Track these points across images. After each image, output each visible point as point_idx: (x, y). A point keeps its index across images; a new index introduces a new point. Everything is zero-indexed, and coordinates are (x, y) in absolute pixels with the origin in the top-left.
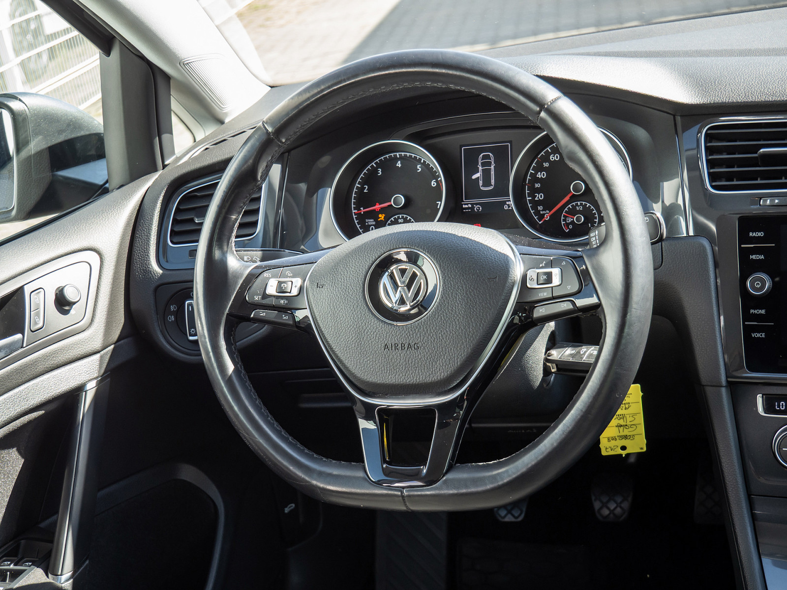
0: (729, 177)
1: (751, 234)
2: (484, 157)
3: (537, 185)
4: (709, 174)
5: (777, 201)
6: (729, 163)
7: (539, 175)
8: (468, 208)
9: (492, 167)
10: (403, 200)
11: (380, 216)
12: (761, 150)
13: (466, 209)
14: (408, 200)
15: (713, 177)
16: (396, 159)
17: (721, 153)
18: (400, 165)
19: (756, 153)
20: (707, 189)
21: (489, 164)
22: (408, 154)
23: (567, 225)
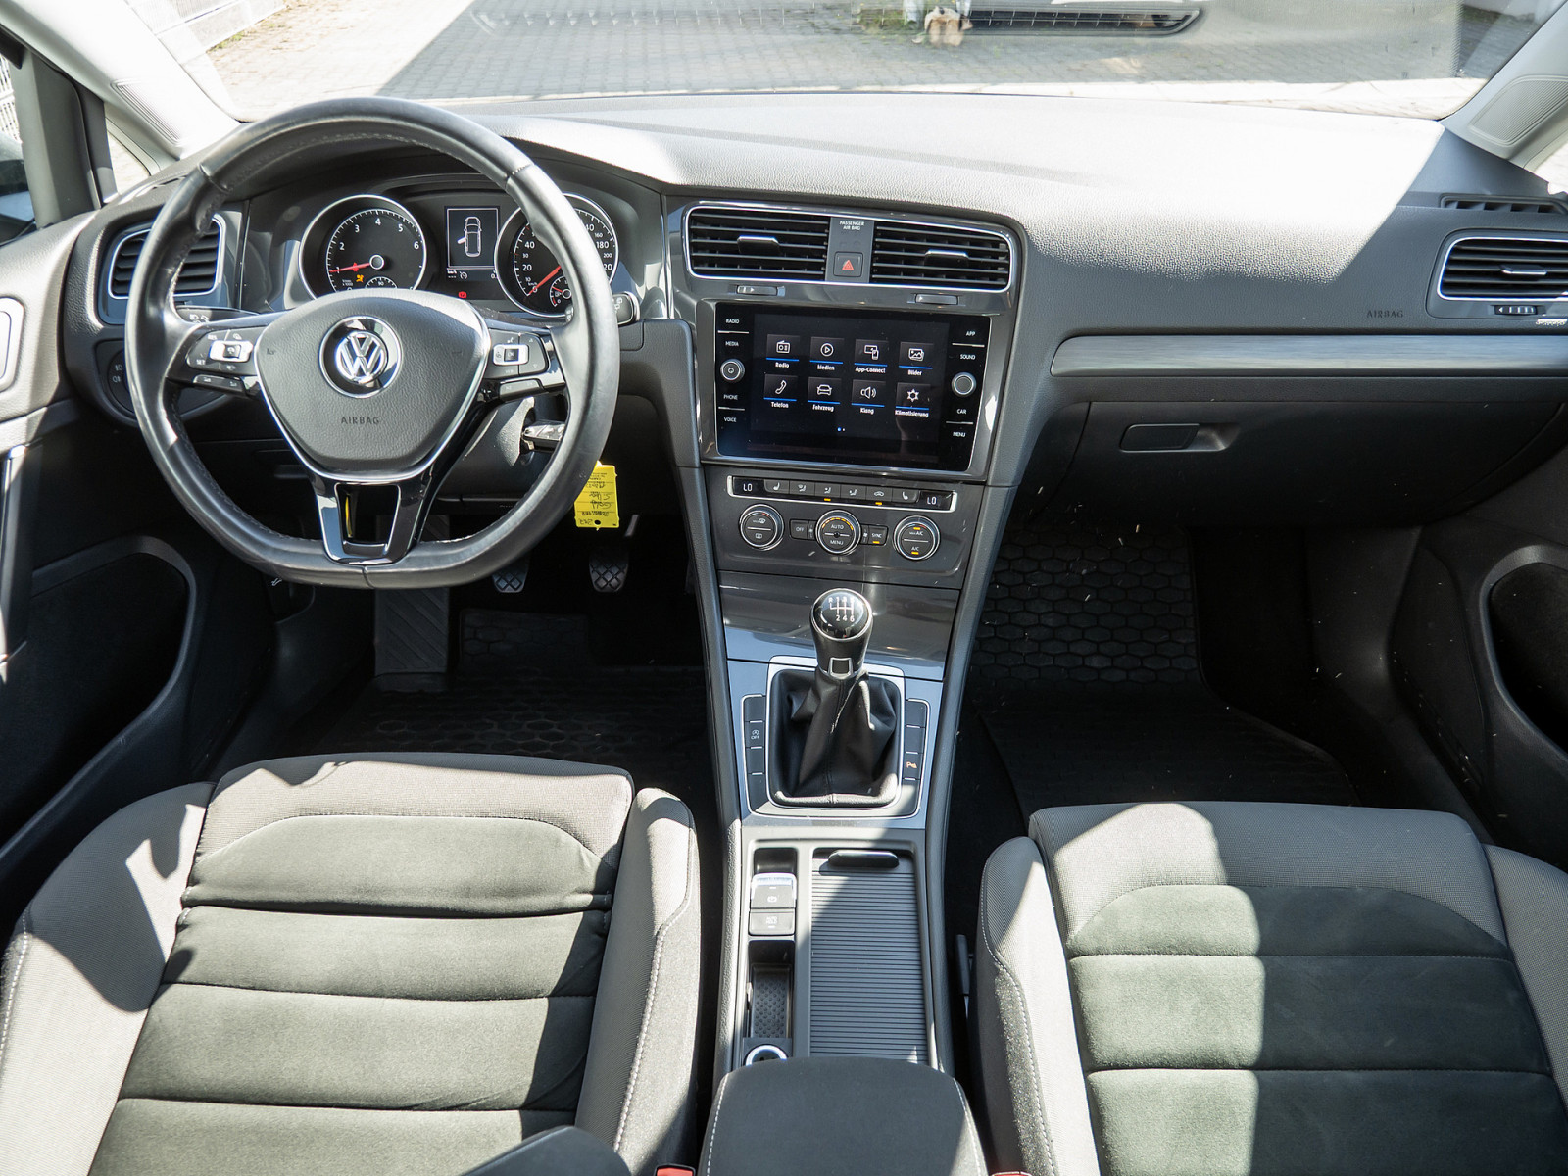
0: (711, 262)
1: (727, 320)
2: (470, 221)
3: (526, 256)
4: (691, 257)
5: (752, 290)
6: (712, 248)
7: (527, 245)
8: (454, 275)
9: (479, 233)
10: (382, 262)
11: (358, 277)
12: (741, 238)
13: (451, 275)
14: (388, 262)
15: (695, 261)
16: (375, 216)
17: (704, 237)
18: (379, 223)
19: (735, 240)
20: (688, 272)
21: (476, 229)
22: (388, 212)
23: (555, 299)
